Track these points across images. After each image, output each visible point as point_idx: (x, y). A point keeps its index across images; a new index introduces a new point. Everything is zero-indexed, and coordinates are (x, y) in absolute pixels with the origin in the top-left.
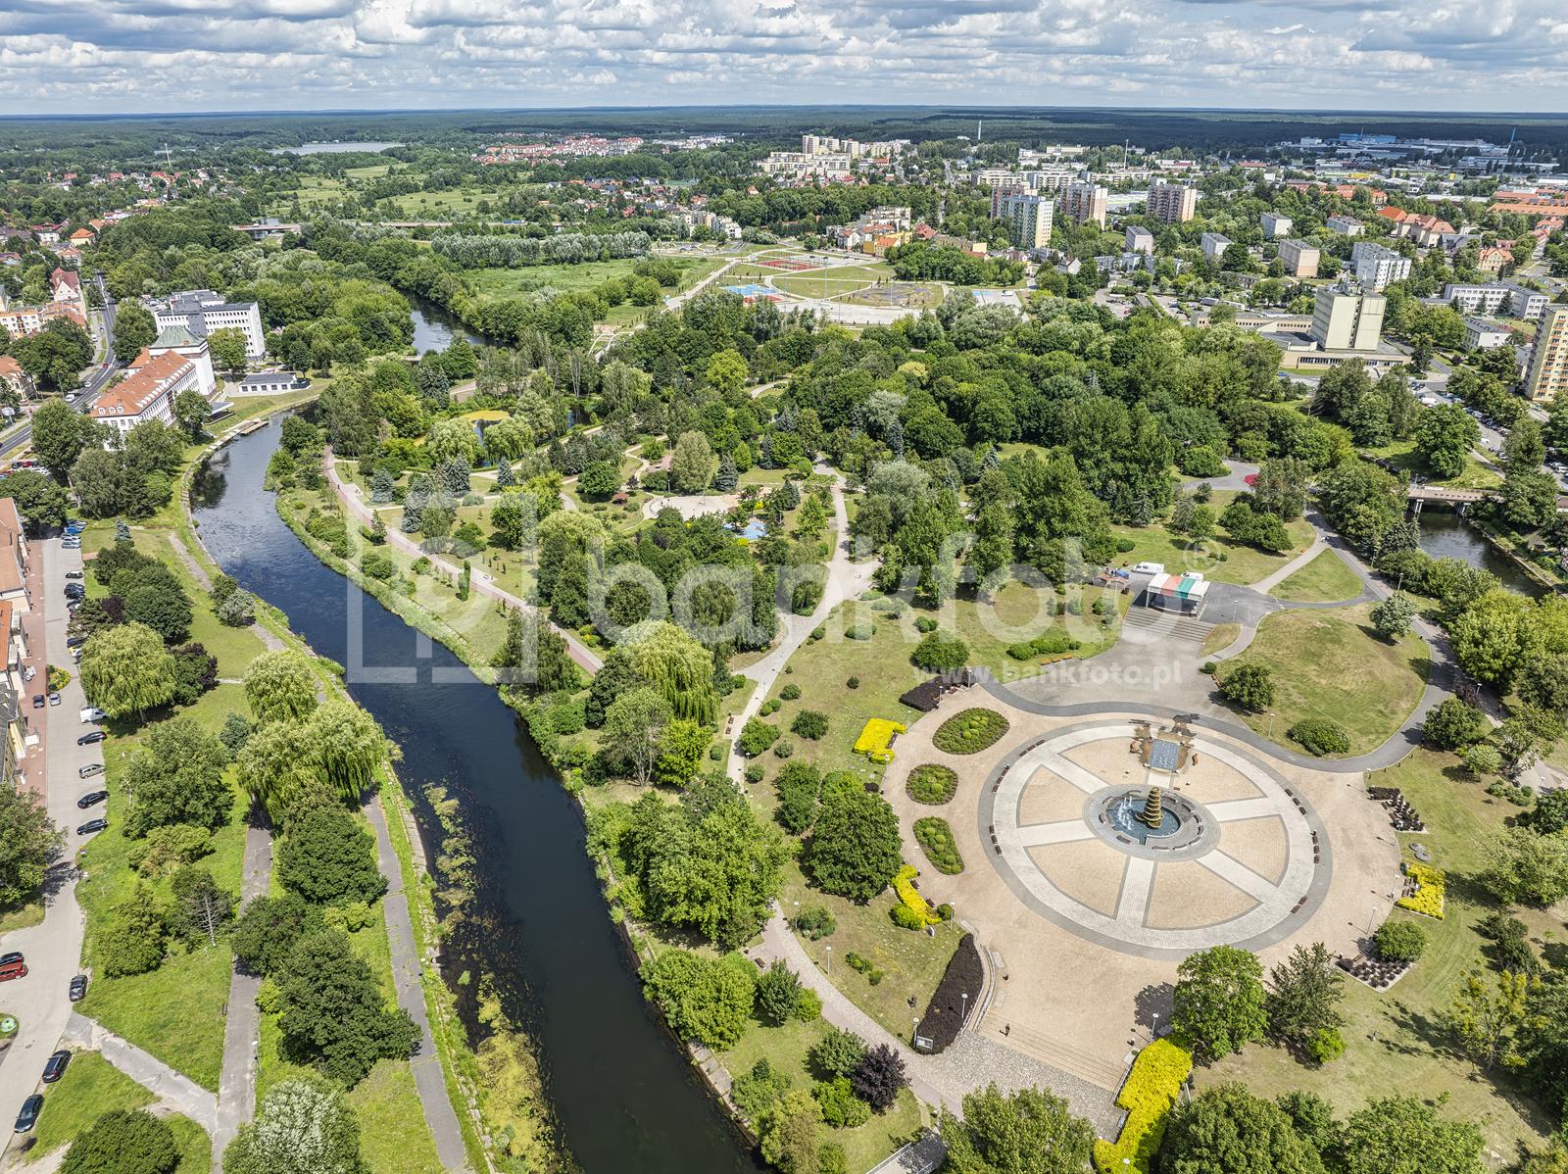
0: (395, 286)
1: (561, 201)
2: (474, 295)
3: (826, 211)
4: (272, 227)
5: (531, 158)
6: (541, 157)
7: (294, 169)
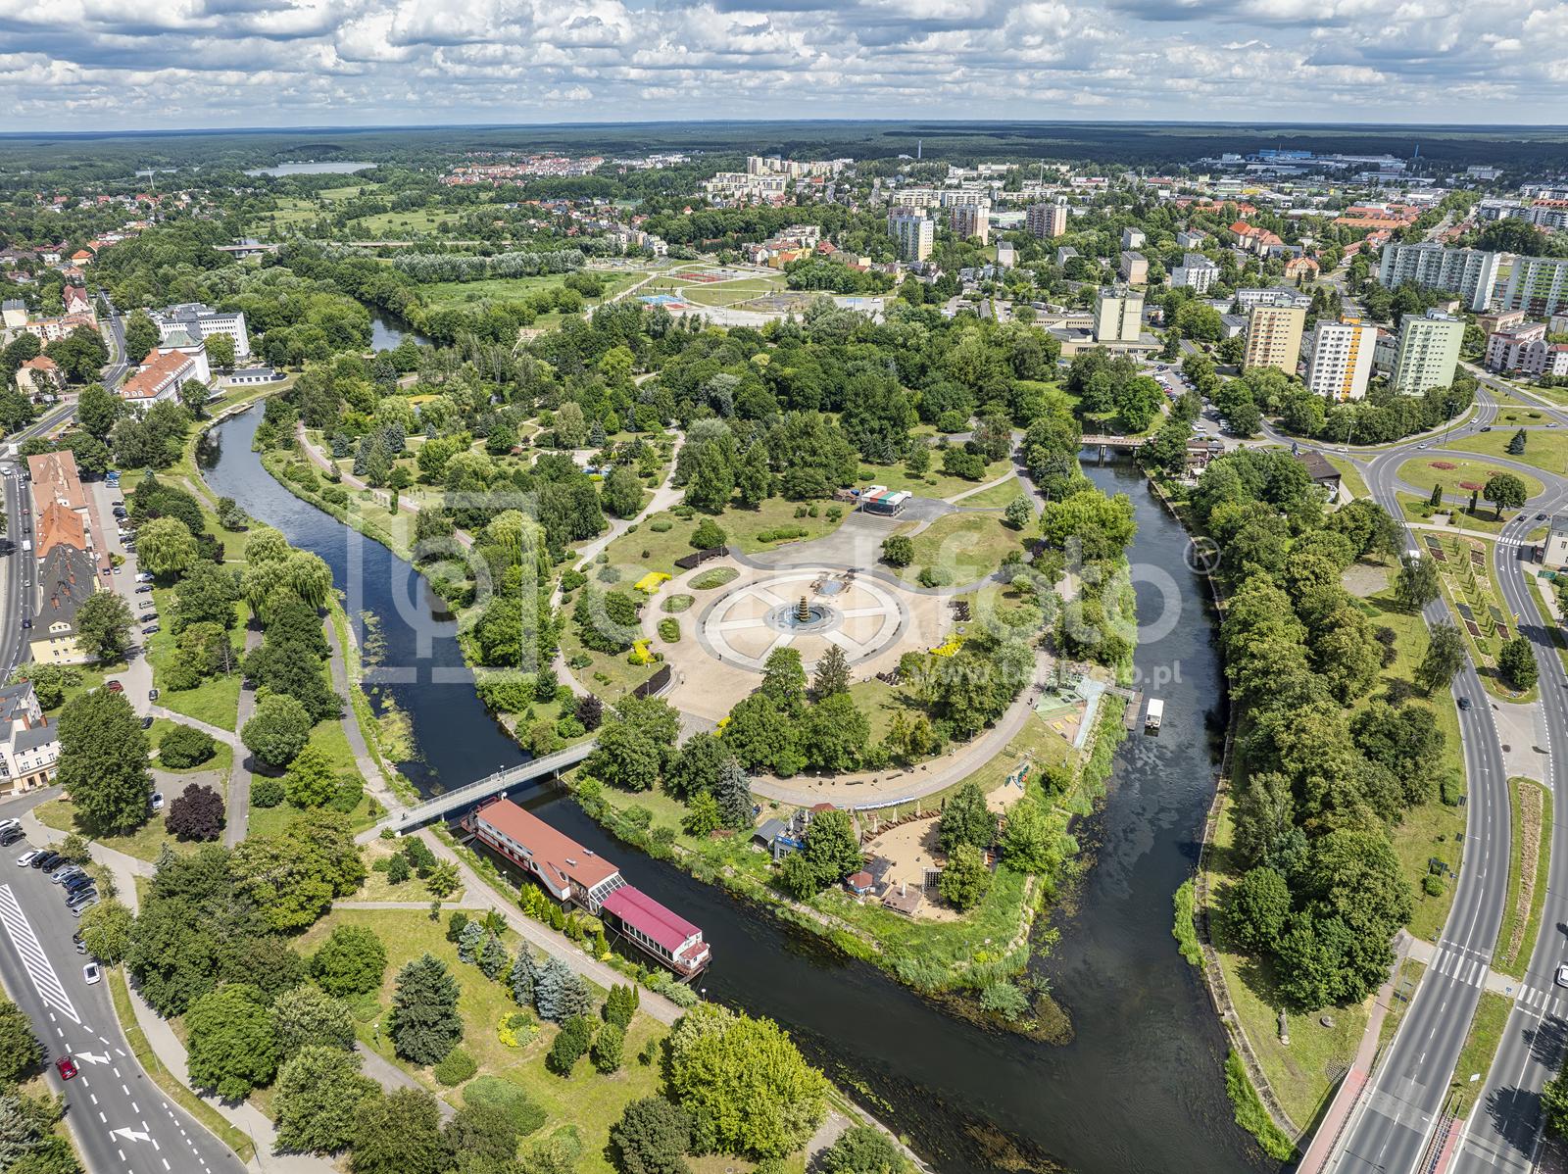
0: (359, 299)
1: (516, 220)
2: (426, 306)
3: (746, 230)
4: (252, 247)
5: (494, 178)
6: (505, 178)
7: (271, 191)
